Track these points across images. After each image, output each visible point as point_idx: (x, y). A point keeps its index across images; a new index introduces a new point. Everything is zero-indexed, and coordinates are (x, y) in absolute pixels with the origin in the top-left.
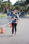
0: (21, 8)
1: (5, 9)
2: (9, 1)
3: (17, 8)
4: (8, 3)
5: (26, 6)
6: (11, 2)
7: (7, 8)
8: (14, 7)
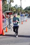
1: (18, 12)
2: (21, 7)
3: (26, 12)
8: (24, 11)
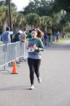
0: (43, 20)
4: (5, 7)
5: (55, 15)
6: (13, 5)
7: (3, 21)
